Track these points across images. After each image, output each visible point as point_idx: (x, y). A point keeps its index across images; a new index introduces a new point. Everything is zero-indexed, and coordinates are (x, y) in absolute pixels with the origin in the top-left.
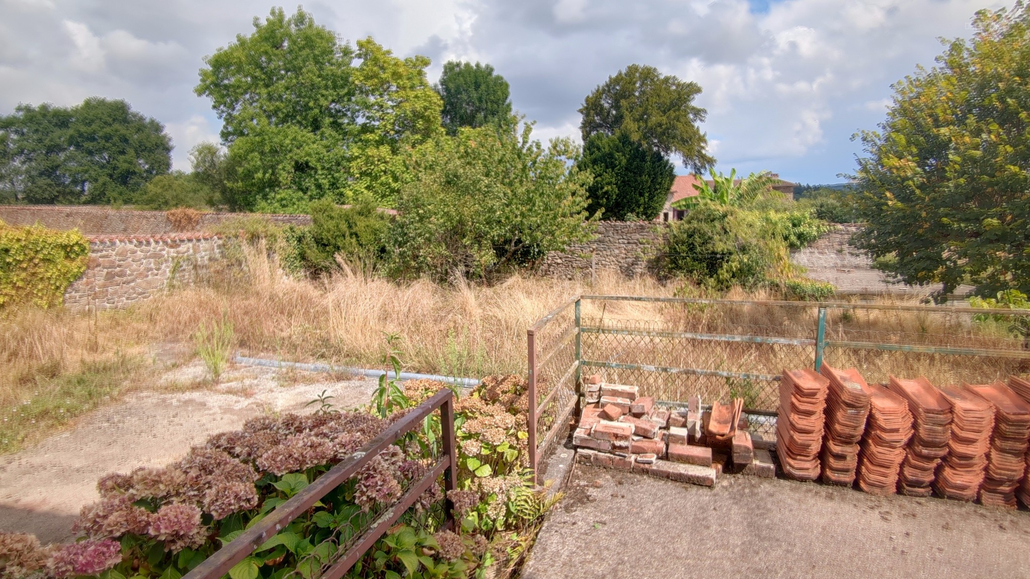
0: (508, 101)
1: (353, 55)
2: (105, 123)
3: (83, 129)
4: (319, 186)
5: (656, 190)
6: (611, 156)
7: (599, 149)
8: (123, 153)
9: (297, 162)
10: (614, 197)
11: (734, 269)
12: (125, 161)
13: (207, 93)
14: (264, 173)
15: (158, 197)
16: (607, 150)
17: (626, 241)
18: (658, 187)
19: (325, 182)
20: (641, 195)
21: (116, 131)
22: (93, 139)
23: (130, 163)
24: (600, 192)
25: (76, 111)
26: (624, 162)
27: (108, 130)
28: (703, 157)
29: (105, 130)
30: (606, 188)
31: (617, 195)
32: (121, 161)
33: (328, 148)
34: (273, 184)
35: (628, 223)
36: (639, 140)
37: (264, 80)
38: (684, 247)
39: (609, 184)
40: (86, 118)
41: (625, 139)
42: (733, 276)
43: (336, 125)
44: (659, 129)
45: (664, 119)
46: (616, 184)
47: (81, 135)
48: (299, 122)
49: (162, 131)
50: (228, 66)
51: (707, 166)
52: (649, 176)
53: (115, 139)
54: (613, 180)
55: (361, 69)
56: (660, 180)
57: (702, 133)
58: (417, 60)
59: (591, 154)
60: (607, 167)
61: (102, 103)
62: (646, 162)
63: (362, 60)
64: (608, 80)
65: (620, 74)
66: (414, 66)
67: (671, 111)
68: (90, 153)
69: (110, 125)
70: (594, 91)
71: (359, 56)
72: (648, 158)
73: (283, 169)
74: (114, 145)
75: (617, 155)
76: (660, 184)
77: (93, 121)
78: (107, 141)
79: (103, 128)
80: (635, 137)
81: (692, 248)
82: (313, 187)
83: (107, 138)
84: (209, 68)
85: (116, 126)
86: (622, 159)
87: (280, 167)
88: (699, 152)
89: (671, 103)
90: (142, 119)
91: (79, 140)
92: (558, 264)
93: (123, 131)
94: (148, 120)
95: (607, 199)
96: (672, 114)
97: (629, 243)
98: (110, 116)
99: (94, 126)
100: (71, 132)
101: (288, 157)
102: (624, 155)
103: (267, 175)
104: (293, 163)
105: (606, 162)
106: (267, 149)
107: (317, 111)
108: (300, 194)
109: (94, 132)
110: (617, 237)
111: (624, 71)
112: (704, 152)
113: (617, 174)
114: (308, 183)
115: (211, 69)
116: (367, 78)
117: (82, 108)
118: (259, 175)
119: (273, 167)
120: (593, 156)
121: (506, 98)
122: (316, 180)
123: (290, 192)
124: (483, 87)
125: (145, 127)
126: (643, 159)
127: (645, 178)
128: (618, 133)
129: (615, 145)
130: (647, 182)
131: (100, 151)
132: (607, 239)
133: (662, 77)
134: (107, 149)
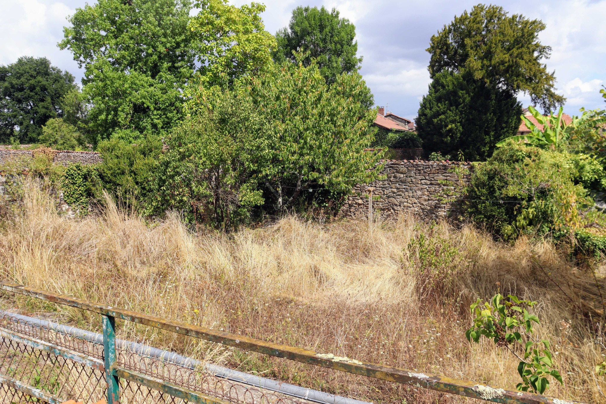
0: (354, 42)
1: (192, 5)
2: (31, 76)
3: (14, 82)
4: (154, 126)
5: (503, 128)
6: (454, 93)
7: (443, 87)
8: (42, 100)
9: (135, 105)
10: (459, 135)
11: (531, 216)
12: (43, 107)
13: (69, 46)
14: (107, 115)
15: (50, 137)
16: (451, 87)
17: (429, 182)
18: (504, 125)
19: (159, 122)
20: (487, 133)
21: (39, 82)
22: (21, 89)
23: (47, 108)
24: (444, 130)
25: (11, 67)
26: (468, 99)
27: (32, 82)
28: (552, 95)
29: (30, 82)
30: (450, 126)
31: (461, 134)
32: (40, 107)
33: (164, 91)
34: (115, 124)
35: (431, 163)
36: (483, 78)
37: (114, 32)
38: (484, 191)
39: (453, 122)
40: (18, 73)
41: (469, 76)
42: (530, 224)
43: (173, 69)
44: (502, 68)
45: (507, 57)
46: (460, 122)
47: (13, 87)
48: (140, 68)
49: (73, 81)
50: (85, 22)
51: (557, 104)
52: (495, 114)
53: (38, 88)
54: (458, 118)
55: (197, 18)
56: (505, 119)
57: (549, 71)
58: (253, 6)
59: (436, 92)
60: (451, 105)
61: (31, 60)
62: (491, 100)
63: (200, 9)
64: (453, 20)
65: (466, 14)
66: (250, 12)
67: (514, 49)
68: (19, 101)
69: (35, 78)
70: (440, 31)
71: (197, 6)
72: (493, 97)
73: (123, 111)
74: (36, 94)
75: (461, 93)
76: (507, 122)
77: (22, 75)
78: (31, 91)
79: (30, 80)
80: (478, 75)
81: (491, 191)
82: (149, 127)
83: (32, 88)
84: (70, 26)
85: (39, 78)
86: (466, 97)
87: (120, 109)
88: (547, 90)
89: (516, 40)
90: (59, 71)
91: (12, 90)
92: (359, 204)
93: (44, 83)
94: (63, 73)
95: (452, 137)
96: (515, 51)
97: (431, 184)
98: (35, 70)
99: (23, 79)
100: (6, 84)
101: (127, 100)
102: (468, 93)
103: (110, 117)
104: (131, 105)
105: (450, 101)
106: (109, 92)
107: (155, 57)
108: (137, 133)
109: (22, 84)
110: (420, 178)
111: (469, 11)
112: (552, 90)
113: (461, 112)
114: (146, 123)
115: (73, 26)
116: (202, 25)
117: (16, 65)
118: (103, 117)
119: (116, 110)
120: (438, 94)
121: (352, 39)
122: (152, 120)
123: (128, 131)
124: (327, 30)
125: (61, 78)
126: (488, 97)
127: (490, 116)
128: (462, 71)
129: (458, 83)
130: (492, 120)
131: (27, 99)
132: (409, 179)
133: (509, 16)
134: (31, 98)
